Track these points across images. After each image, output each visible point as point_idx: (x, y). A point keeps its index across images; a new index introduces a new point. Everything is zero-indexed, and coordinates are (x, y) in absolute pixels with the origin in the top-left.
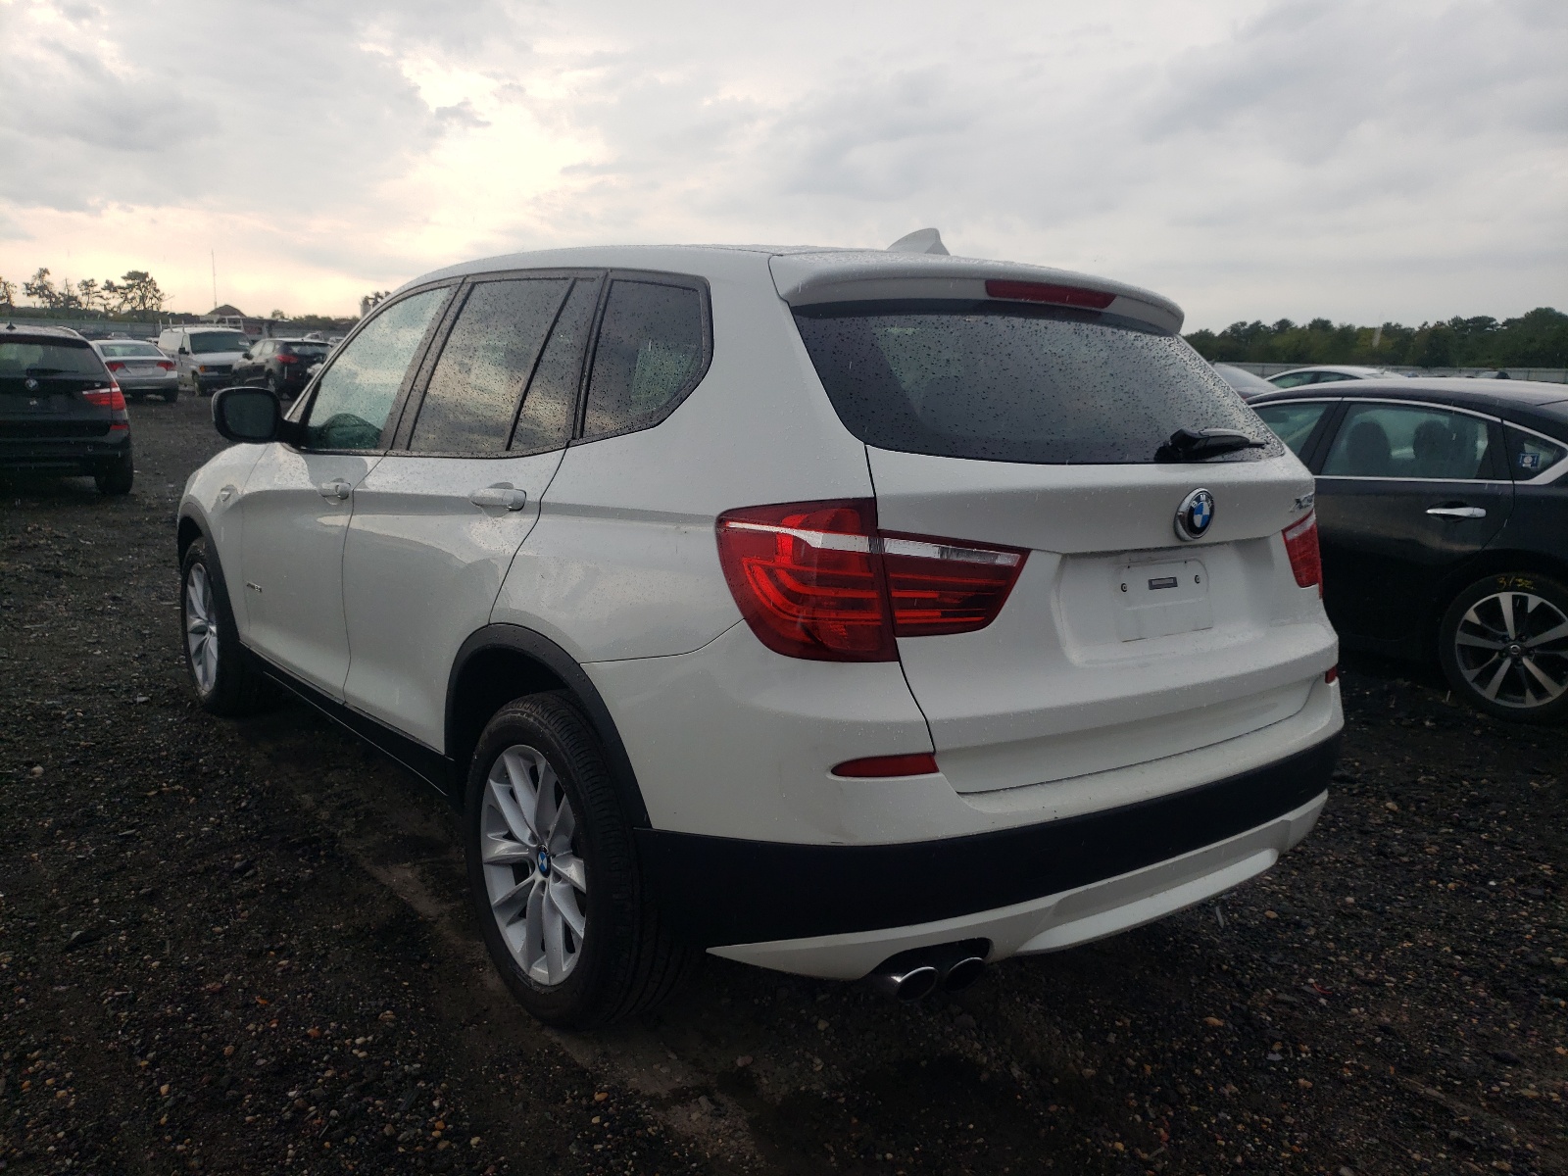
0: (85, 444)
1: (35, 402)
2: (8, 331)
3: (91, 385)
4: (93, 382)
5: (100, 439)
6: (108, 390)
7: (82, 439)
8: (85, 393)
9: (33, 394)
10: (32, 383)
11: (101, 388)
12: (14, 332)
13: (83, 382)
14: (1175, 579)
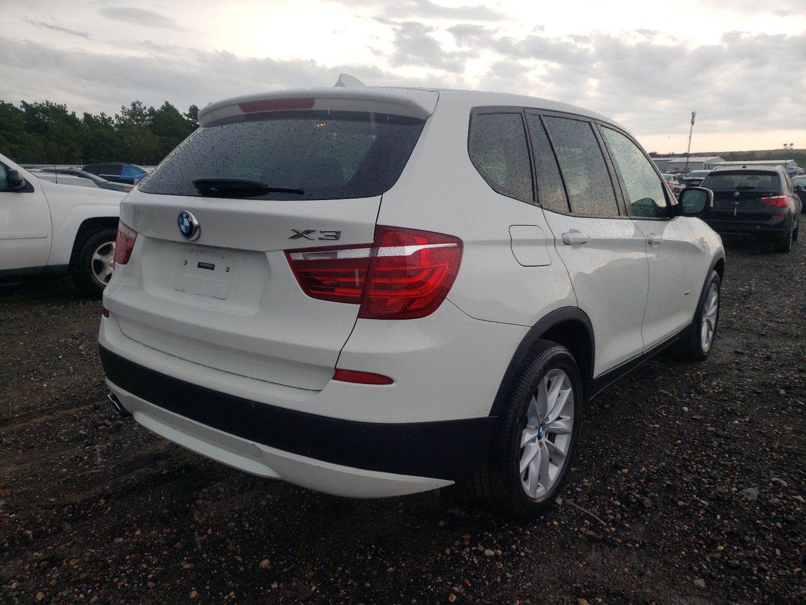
0: (756, 224)
1: (738, 203)
2: (743, 169)
3: (767, 194)
4: (768, 193)
5: (767, 222)
6: (777, 197)
7: (755, 222)
8: (763, 198)
9: (737, 199)
10: (737, 193)
11: (773, 196)
12: (746, 169)
13: (762, 193)
14: (214, 266)
